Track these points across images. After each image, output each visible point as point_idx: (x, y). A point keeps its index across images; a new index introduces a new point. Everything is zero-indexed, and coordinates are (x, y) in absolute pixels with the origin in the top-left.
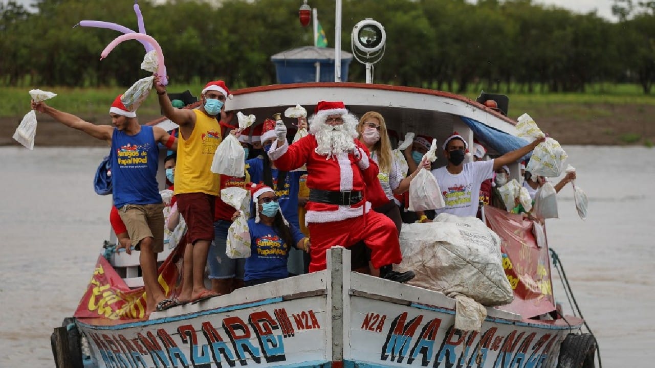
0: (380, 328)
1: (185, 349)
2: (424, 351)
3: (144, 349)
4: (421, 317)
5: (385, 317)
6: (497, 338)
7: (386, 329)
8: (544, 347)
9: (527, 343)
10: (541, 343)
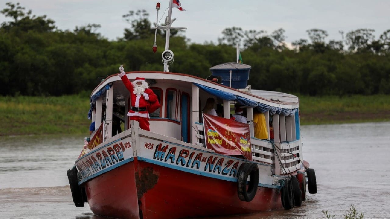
0: (152, 148)
1: (99, 161)
2: (171, 158)
3: (89, 165)
4: (167, 146)
5: (153, 144)
6: (204, 158)
7: (154, 148)
8: (232, 166)
9: (221, 162)
10: (229, 163)
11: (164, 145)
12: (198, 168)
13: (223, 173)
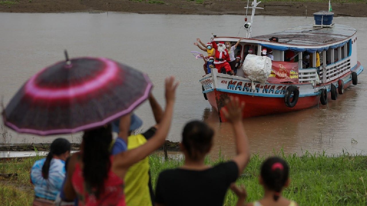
0: (226, 83)
2: (239, 88)
4: (236, 81)
5: (227, 81)
6: (261, 86)
7: (228, 83)
8: (282, 88)
9: (273, 87)
10: (279, 88)
11: (233, 81)
12: (258, 92)
13: (275, 93)
